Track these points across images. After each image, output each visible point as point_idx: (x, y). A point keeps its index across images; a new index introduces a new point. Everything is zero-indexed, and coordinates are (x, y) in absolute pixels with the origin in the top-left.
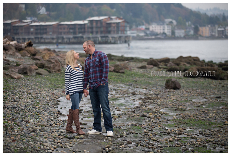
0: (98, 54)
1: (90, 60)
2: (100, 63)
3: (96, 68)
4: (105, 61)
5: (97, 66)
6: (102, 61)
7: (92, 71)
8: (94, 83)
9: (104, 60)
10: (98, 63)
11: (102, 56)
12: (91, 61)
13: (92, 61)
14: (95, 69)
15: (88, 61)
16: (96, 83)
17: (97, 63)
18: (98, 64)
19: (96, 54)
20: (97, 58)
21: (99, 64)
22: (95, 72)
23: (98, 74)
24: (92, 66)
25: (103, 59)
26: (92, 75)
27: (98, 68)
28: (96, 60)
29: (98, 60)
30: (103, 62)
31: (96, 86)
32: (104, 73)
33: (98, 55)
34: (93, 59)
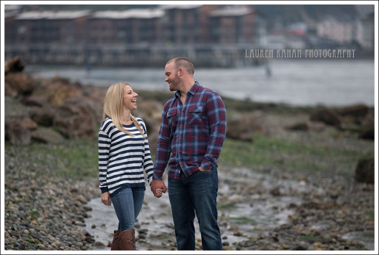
0: (203, 93)
1: (178, 106)
2: (204, 118)
3: (193, 128)
4: (220, 112)
5: (196, 122)
6: (211, 113)
7: (182, 134)
8: (183, 164)
9: (217, 110)
10: (201, 117)
11: (213, 101)
12: (181, 109)
13: (185, 108)
14: (190, 131)
15: (172, 107)
16: (188, 165)
17: (197, 116)
18: (200, 120)
19: (198, 93)
20: (199, 104)
21: (203, 120)
22: (189, 138)
23: (196, 144)
24: (183, 121)
25: (214, 109)
26: (182, 143)
27: (199, 128)
28: (196, 107)
29: (200, 108)
30: (214, 114)
31: (186, 171)
32: (214, 141)
33: (201, 96)
34: (188, 105)
